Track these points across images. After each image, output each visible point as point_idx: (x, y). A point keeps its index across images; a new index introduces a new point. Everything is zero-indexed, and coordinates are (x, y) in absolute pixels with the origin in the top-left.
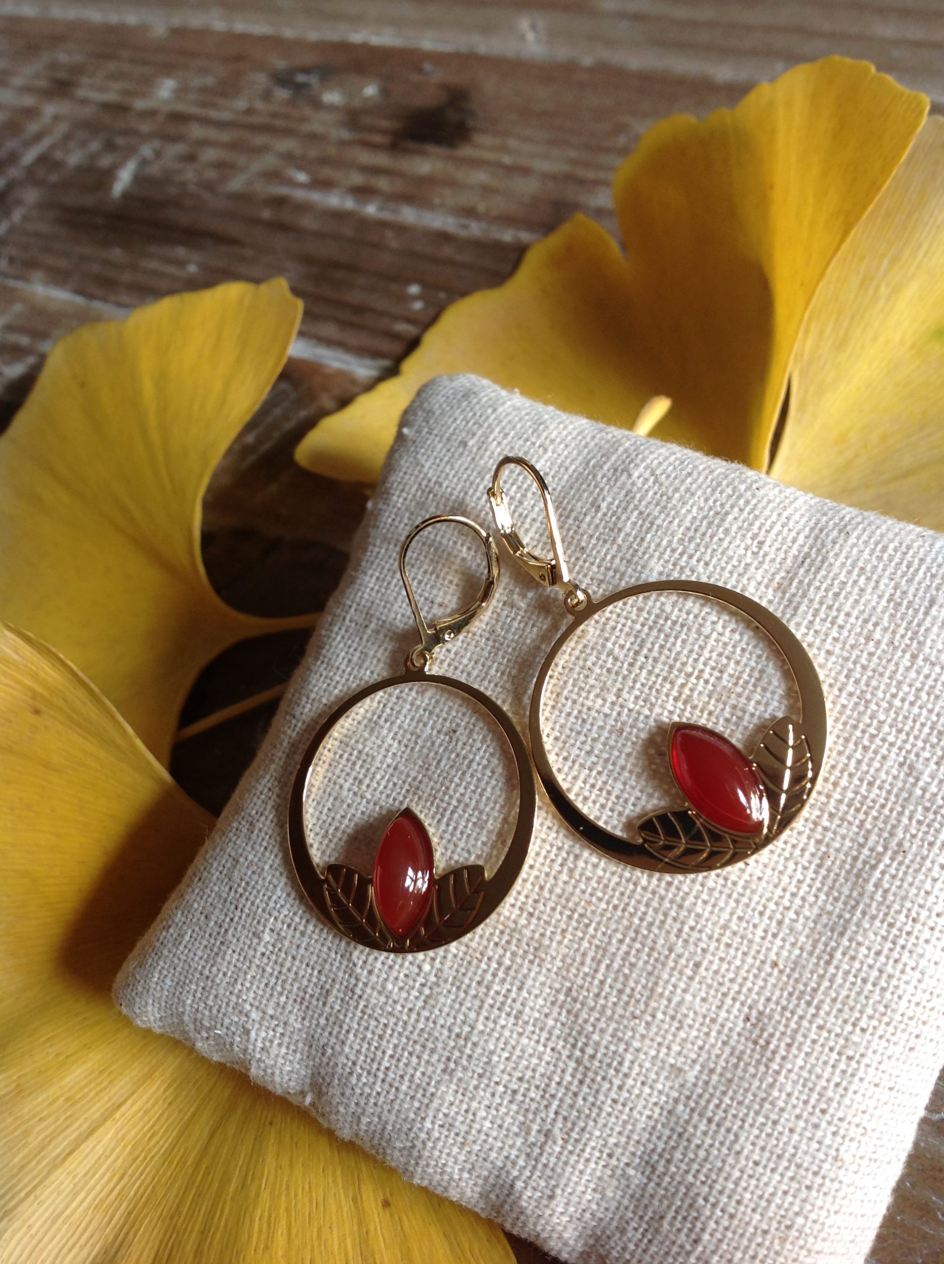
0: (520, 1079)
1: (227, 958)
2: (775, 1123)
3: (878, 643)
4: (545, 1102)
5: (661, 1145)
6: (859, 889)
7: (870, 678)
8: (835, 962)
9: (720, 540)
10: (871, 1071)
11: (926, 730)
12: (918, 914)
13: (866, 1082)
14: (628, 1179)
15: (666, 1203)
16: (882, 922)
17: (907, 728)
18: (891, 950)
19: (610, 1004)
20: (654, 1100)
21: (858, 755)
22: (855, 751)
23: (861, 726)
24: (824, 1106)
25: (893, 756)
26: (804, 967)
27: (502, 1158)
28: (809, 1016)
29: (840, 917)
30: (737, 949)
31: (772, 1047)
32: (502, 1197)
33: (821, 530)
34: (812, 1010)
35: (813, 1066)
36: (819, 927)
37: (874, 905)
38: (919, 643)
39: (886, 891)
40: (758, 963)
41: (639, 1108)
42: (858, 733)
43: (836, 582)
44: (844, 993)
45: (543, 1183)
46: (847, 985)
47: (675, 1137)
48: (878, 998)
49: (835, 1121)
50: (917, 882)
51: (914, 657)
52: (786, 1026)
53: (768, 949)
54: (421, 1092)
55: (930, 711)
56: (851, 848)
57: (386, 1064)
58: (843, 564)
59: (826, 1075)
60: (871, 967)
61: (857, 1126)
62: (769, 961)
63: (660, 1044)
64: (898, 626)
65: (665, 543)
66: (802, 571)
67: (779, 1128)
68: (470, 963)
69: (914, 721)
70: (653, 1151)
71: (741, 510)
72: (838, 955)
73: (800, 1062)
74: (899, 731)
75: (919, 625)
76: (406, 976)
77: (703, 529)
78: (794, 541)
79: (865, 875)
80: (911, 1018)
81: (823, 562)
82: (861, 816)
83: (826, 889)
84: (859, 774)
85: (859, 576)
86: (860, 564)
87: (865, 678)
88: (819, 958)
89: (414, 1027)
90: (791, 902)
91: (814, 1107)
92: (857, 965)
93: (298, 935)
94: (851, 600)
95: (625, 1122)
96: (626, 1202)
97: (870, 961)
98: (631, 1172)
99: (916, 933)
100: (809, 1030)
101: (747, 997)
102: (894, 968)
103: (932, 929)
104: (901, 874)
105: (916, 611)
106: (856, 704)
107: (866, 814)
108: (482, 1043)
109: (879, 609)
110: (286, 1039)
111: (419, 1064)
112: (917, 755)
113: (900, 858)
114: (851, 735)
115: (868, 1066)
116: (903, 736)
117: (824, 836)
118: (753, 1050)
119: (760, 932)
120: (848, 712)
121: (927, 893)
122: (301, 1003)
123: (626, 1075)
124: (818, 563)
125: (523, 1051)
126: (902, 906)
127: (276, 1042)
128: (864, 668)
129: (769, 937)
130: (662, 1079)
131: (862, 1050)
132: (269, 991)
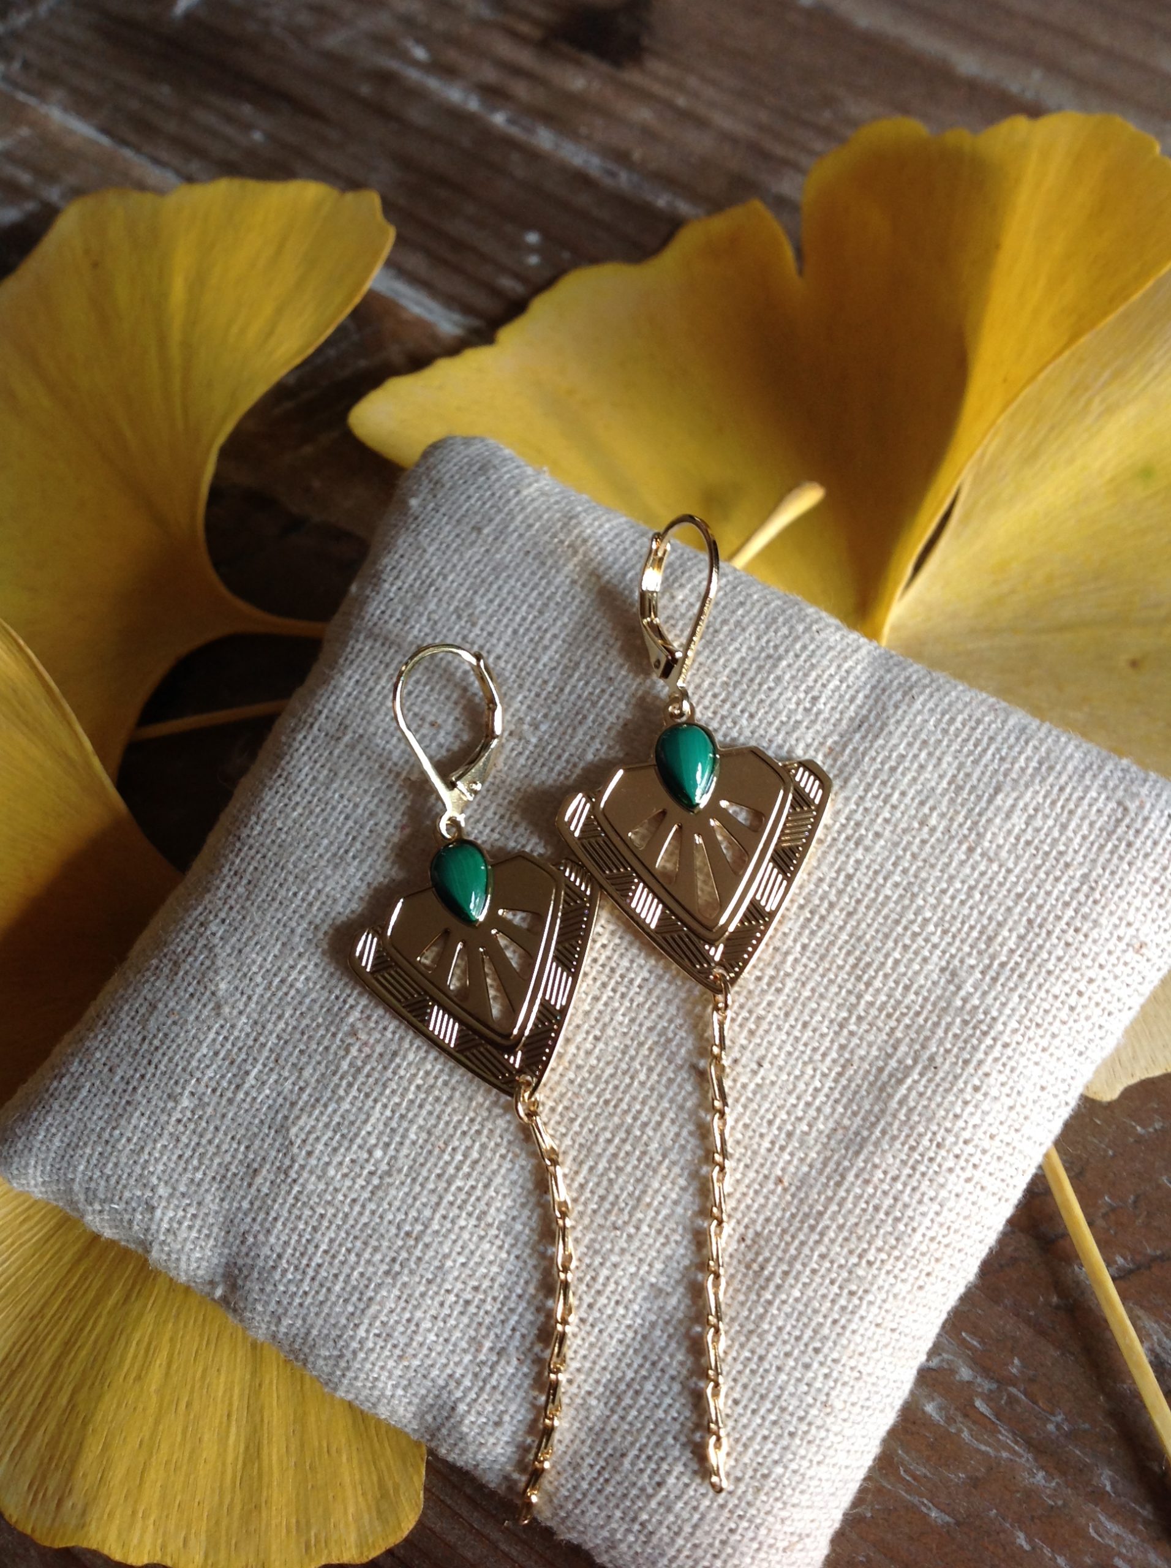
0: (476, 1289)
1: (134, 1121)
2: (761, 1358)
3: (933, 830)
4: (502, 1317)
5: (630, 1374)
6: (881, 1104)
7: (919, 869)
8: (846, 1185)
9: (770, 689)
10: (874, 1310)
11: (975, 934)
12: (943, 1139)
13: (867, 1321)
14: (588, 1410)
15: (630, 1438)
16: (903, 1144)
17: (954, 929)
18: (910, 1176)
19: (589, 1211)
20: (628, 1322)
21: (897, 955)
22: (894, 949)
23: (904, 922)
24: (818, 1345)
25: (935, 959)
26: (811, 1187)
27: (444, 1376)
28: (811, 1243)
29: (857, 1134)
30: (739, 1160)
31: (766, 1273)
32: (439, 1420)
33: (884, 690)
34: (815, 1237)
35: (810, 1299)
36: (833, 1142)
37: (896, 1124)
38: (978, 834)
39: (911, 1110)
40: (761, 1177)
41: (610, 1330)
42: (900, 929)
43: (895, 755)
44: (853, 1220)
45: (490, 1408)
46: (858, 1211)
47: (647, 1365)
48: (890, 1229)
49: (829, 1362)
50: (946, 1104)
51: (971, 850)
52: (785, 1251)
53: (774, 1164)
54: (357, 1295)
55: (982, 913)
56: (877, 1058)
57: (317, 1260)
58: (905, 734)
59: (824, 1310)
60: (885, 1193)
61: (852, 1369)
62: (773, 1178)
63: (641, 1260)
64: (957, 813)
65: (706, 685)
66: (858, 736)
67: (766, 1365)
68: (430, 1152)
69: (963, 923)
70: (620, 1379)
71: (797, 656)
72: (850, 1177)
73: (796, 1293)
74: (945, 932)
75: (980, 815)
76: (353, 1161)
77: (751, 674)
78: (852, 700)
79: (889, 1090)
80: (923, 1254)
81: (882, 729)
82: (893, 1023)
83: (844, 1100)
84: (895, 976)
85: (920, 750)
86: (923, 736)
87: (914, 868)
88: (829, 1178)
89: (356, 1221)
90: (805, 1112)
91: (806, 1345)
92: (870, 1190)
93: (224, 1102)
94: (909, 777)
95: (592, 1345)
96: (583, 1436)
97: (886, 1187)
98: (593, 1402)
99: (939, 1159)
100: (810, 1257)
101: (744, 1215)
102: (911, 1197)
103: (957, 1157)
104: (929, 1093)
105: (979, 798)
106: (901, 897)
107: (898, 1021)
108: (435, 1245)
109: (939, 791)
110: (198, 1222)
111: (357, 1263)
112: (962, 961)
113: (930, 1075)
114: (892, 930)
115: (871, 1303)
116: (948, 938)
117: (849, 1041)
118: (745, 1275)
119: (766, 1144)
120: (891, 905)
121: (956, 1116)
122: (221, 1182)
123: (599, 1293)
124: (876, 729)
125: (482, 1257)
126: (927, 1128)
127: (186, 1224)
128: (914, 856)
129: (776, 1150)
130: (639, 1300)
131: (866, 1286)
132: (182, 1164)
